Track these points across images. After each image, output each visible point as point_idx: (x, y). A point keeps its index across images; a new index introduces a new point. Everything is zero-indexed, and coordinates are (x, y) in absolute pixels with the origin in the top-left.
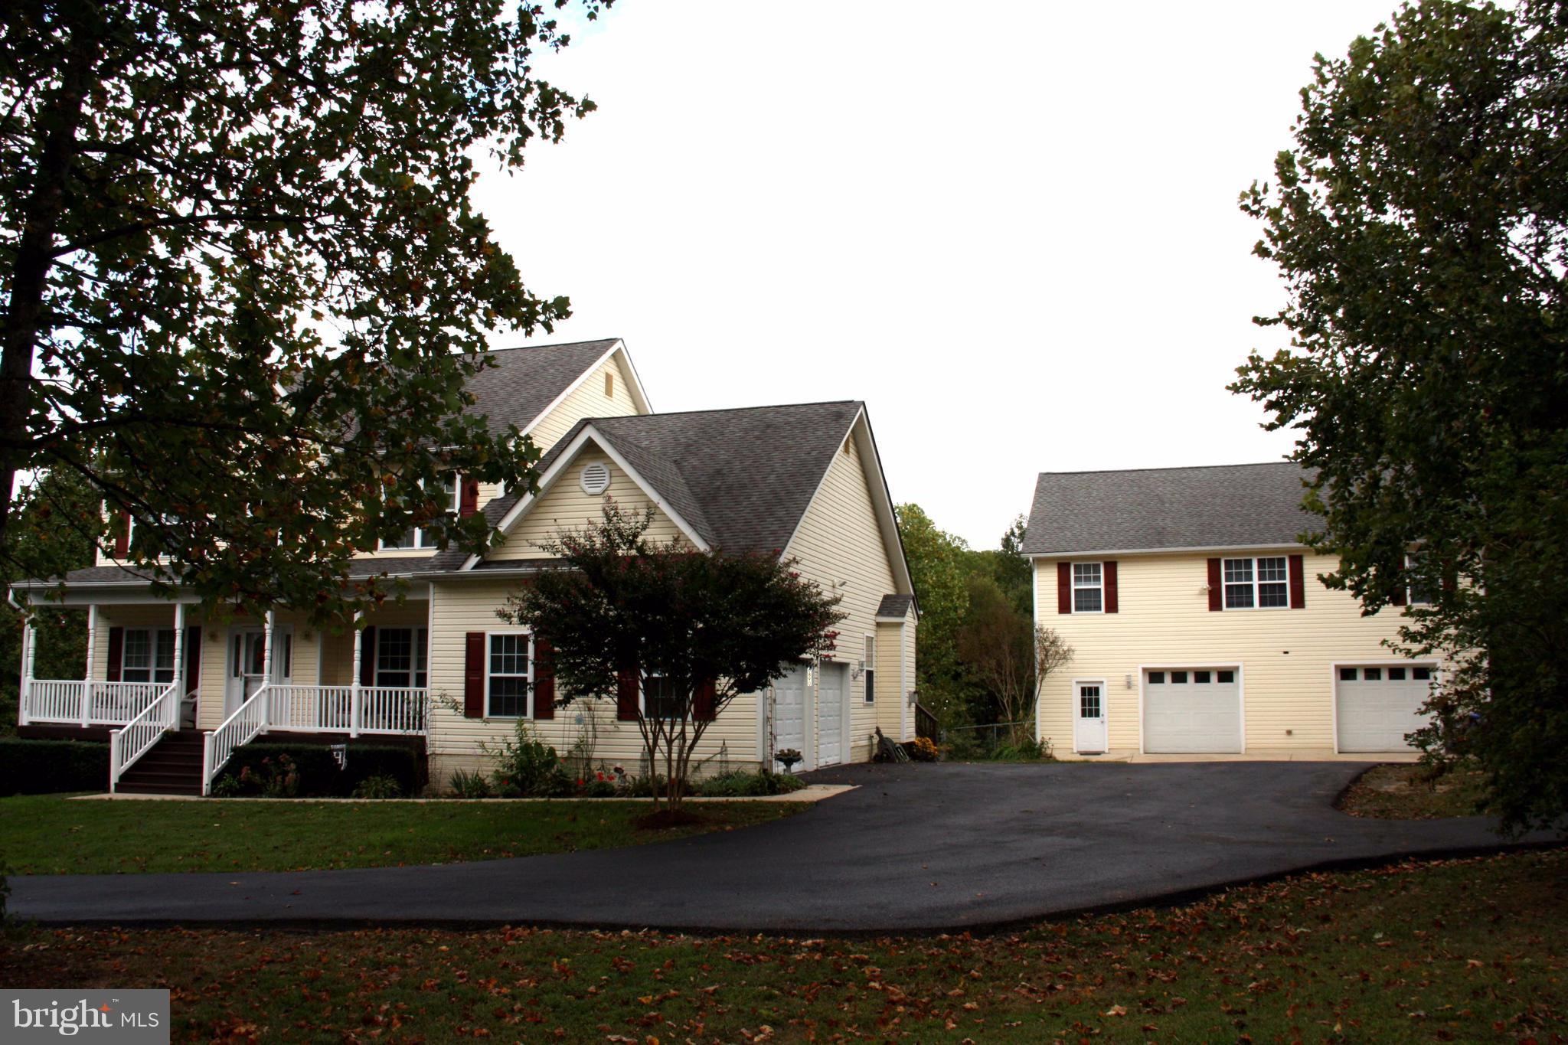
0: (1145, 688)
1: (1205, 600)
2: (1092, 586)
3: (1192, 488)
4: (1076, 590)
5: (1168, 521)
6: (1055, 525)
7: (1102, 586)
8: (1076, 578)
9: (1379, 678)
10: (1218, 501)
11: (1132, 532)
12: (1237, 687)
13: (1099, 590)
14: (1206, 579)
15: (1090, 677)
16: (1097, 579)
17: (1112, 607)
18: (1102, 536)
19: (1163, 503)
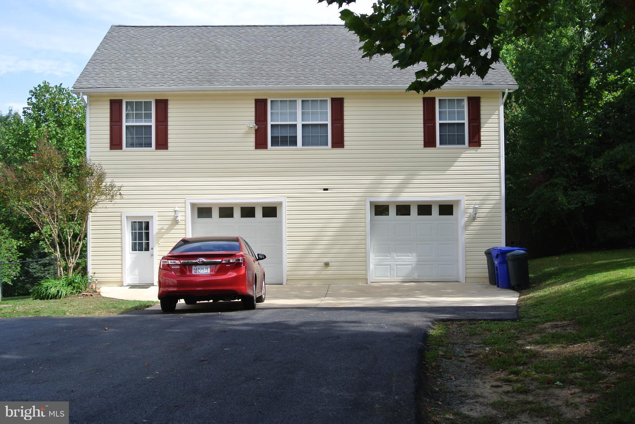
0: (193, 223)
1: (252, 139)
2: (143, 123)
3: (248, 41)
4: (127, 127)
5: (221, 65)
6: (114, 65)
7: (153, 123)
8: (127, 115)
9: (409, 214)
10: (270, 51)
11: (185, 73)
12: (281, 222)
13: (151, 126)
14: (253, 118)
15: (141, 213)
16: (149, 116)
17: (162, 144)
18: (155, 75)
19: (219, 50)
